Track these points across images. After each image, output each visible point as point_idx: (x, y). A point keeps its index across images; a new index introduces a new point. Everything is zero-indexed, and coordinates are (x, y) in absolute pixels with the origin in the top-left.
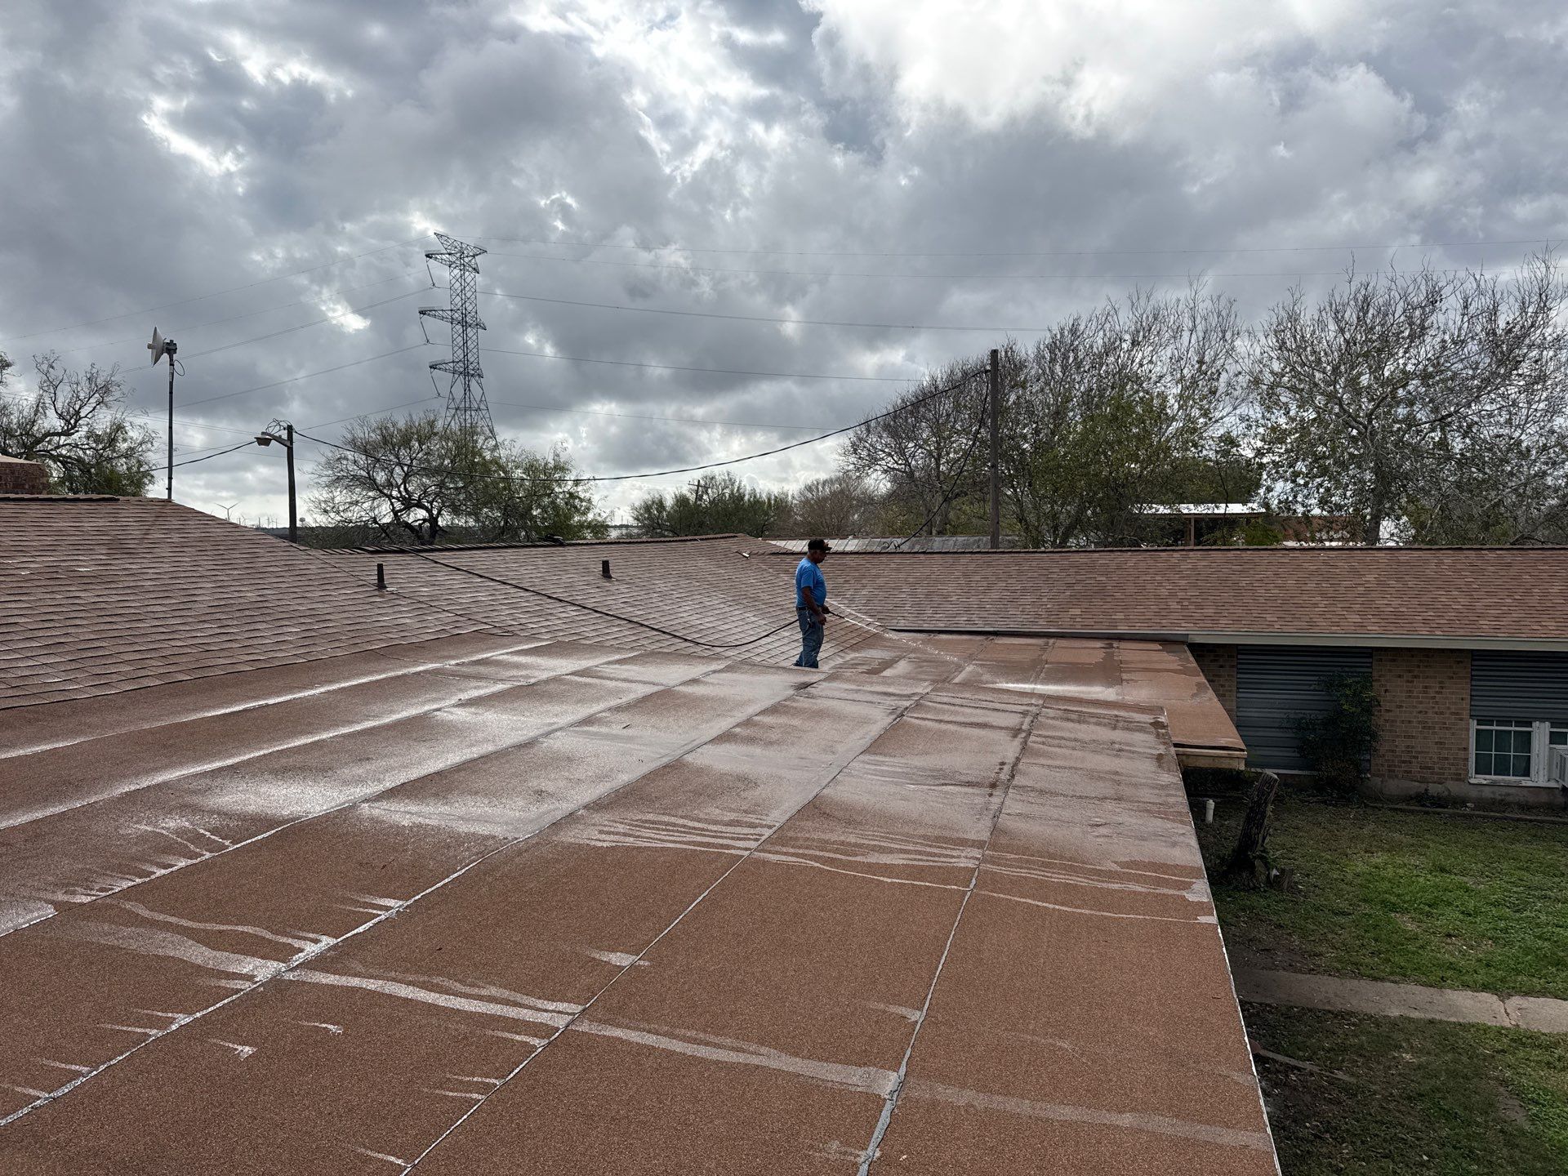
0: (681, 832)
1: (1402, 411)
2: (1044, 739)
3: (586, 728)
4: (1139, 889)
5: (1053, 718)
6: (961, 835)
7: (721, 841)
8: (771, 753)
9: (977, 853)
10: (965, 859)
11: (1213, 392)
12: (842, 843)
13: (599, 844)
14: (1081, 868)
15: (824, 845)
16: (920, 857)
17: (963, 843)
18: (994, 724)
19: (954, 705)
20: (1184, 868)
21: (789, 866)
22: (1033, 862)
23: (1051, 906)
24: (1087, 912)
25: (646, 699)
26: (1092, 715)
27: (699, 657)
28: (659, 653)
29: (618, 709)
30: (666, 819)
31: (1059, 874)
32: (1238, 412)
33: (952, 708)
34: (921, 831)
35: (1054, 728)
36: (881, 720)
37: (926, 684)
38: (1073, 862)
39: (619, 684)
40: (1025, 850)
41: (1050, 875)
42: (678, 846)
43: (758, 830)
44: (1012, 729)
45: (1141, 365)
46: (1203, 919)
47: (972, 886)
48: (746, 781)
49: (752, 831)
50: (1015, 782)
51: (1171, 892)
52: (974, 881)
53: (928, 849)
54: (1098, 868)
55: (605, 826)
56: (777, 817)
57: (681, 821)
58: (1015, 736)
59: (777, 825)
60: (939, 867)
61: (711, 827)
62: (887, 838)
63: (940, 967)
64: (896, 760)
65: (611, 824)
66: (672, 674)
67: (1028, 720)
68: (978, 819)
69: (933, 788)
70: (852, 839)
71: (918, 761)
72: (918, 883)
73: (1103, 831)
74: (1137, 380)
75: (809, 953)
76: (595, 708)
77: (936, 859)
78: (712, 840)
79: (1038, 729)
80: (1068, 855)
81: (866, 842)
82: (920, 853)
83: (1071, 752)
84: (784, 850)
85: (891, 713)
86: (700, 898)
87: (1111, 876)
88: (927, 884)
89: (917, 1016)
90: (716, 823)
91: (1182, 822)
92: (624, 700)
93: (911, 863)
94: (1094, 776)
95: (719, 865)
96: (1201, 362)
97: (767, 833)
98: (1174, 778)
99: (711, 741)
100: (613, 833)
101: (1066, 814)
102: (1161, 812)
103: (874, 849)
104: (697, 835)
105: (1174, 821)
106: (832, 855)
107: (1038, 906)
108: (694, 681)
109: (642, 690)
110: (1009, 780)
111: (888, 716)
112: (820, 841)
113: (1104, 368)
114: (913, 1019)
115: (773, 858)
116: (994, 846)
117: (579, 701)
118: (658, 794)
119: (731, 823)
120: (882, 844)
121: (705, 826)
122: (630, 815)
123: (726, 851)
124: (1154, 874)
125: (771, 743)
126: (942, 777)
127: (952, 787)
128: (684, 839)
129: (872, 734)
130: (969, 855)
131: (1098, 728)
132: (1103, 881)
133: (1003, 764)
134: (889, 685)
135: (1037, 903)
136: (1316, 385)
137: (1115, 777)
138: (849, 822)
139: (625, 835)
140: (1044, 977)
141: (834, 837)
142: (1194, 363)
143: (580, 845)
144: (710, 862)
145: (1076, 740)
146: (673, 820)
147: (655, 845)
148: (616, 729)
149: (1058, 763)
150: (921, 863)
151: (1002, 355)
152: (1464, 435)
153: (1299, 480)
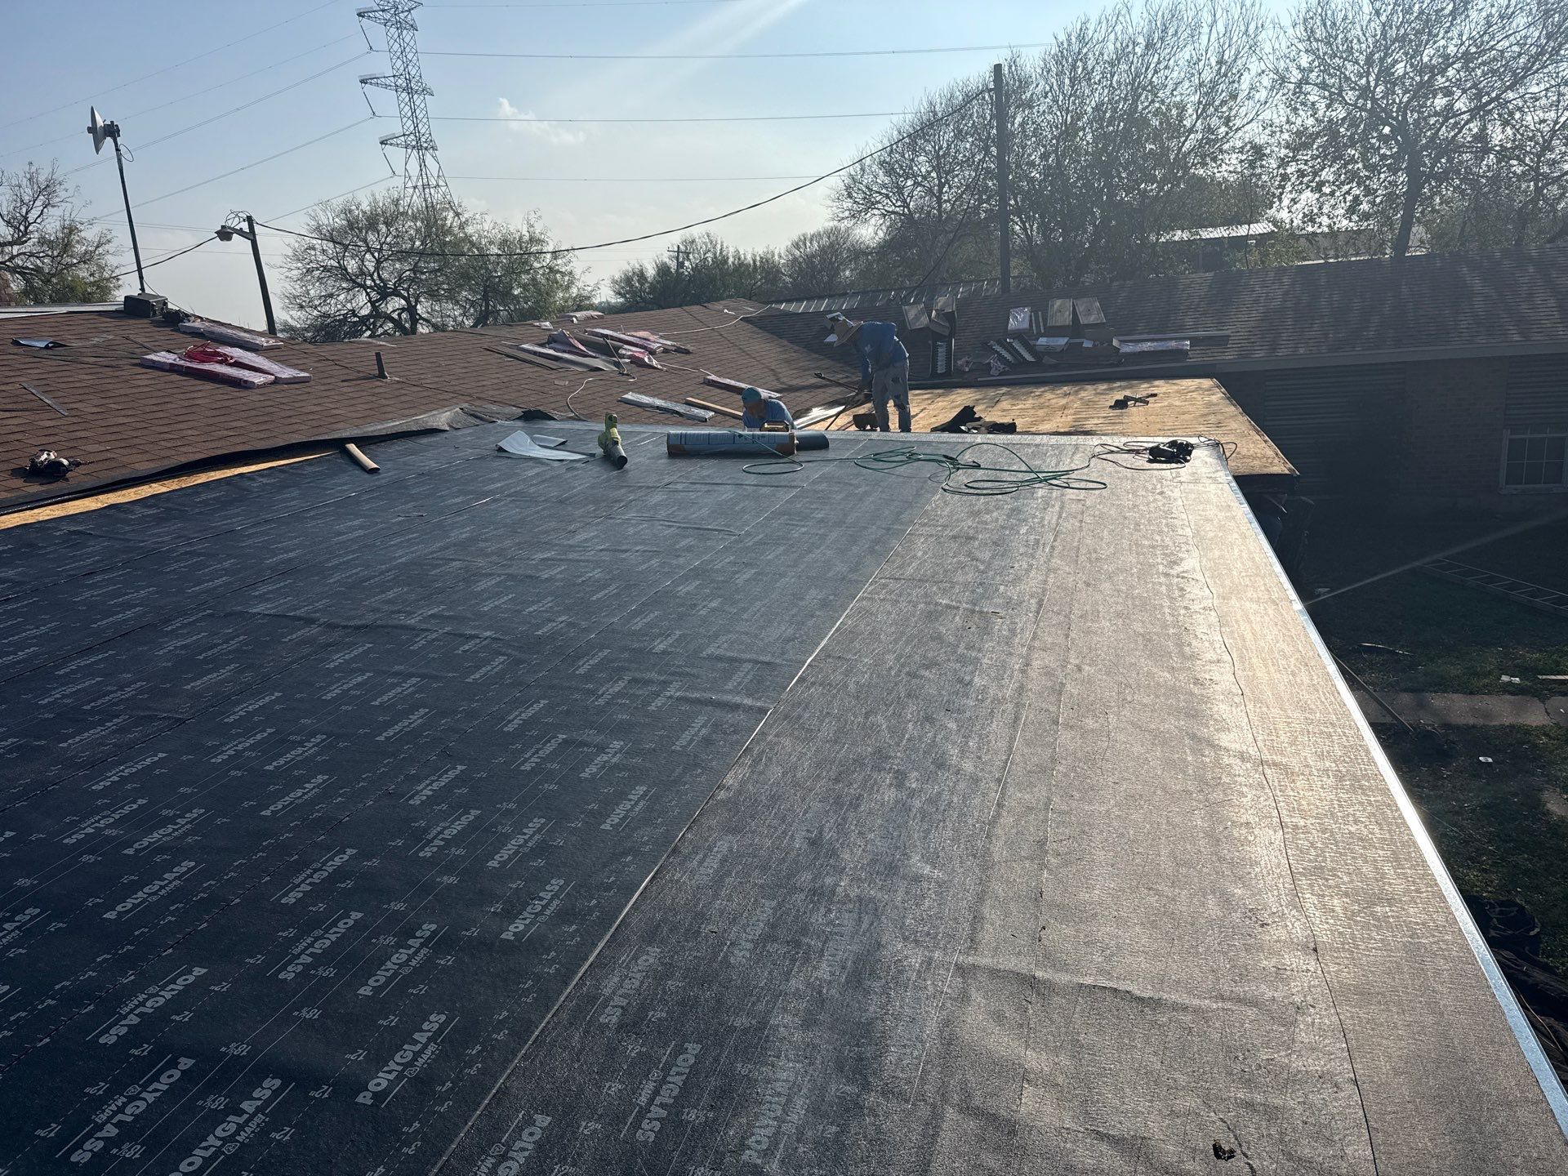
1: (1439, 102)
11: (1234, 97)
45: (1156, 72)
74: (1154, 90)
96: (1220, 62)
113: (1116, 78)
136: (1347, 79)
142: (1214, 64)
151: (1006, 70)
152: (1506, 123)
153: (1326, 189)
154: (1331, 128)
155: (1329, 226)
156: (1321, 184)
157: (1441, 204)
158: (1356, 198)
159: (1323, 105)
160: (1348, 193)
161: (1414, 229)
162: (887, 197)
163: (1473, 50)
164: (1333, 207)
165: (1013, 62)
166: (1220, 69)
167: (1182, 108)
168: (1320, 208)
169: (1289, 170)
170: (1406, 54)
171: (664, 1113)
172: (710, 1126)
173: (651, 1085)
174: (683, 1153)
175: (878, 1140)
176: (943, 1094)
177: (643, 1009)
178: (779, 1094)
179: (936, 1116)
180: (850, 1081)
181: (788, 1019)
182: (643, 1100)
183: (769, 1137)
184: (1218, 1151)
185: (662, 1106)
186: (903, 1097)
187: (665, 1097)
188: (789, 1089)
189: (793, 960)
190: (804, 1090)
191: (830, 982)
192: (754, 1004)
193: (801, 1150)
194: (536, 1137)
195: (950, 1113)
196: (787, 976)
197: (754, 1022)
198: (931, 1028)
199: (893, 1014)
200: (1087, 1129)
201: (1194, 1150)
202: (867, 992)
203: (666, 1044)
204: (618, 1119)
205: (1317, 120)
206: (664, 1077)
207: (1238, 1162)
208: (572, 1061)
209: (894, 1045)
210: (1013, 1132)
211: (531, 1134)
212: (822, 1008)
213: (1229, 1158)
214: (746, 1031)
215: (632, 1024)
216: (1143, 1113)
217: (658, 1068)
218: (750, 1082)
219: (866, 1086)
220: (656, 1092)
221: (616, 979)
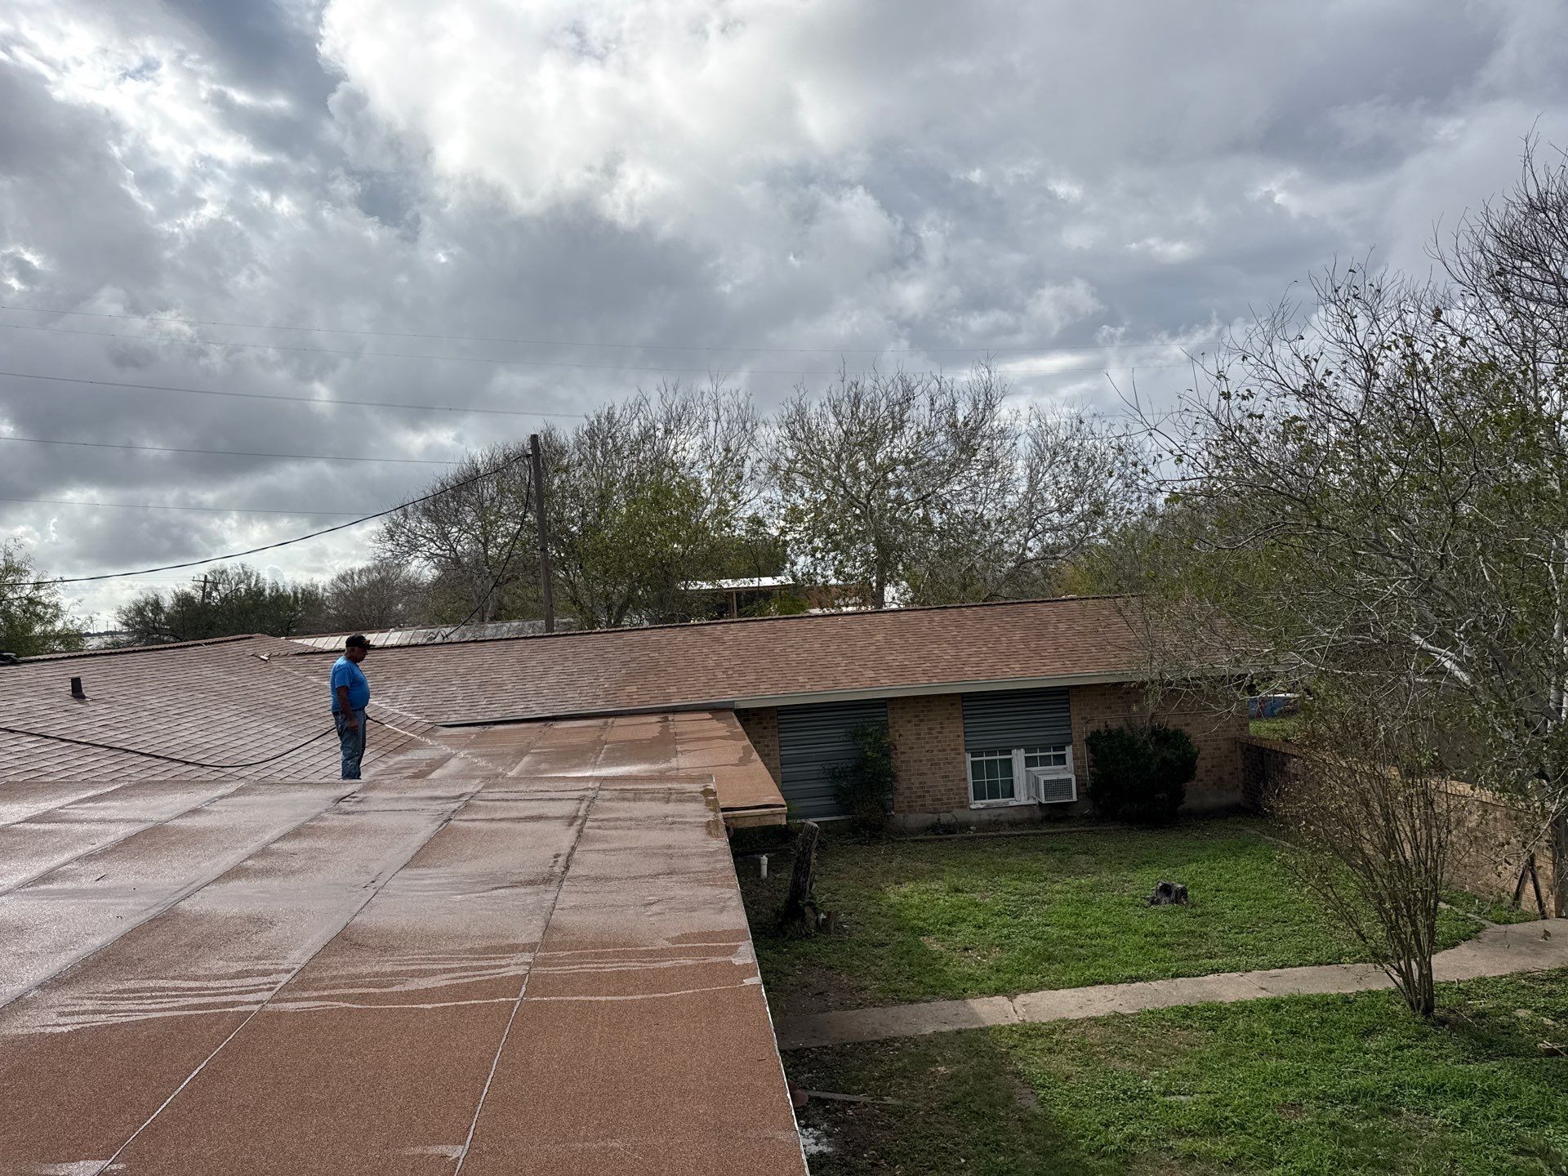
0: (172, 996)
1: (893, 492)
2: (600, 823)
3: (43, 887)
4: (690, 962)
5: (610, 800)
6: (511, 941)
7: (224, 999)
8: (293, 882)
9: (527, 957)
10: (514, 966)
11: (740, 477)
12: (376, 974)
13: (58, 1030)
14: (633, 952)
15: (354, 980)
16: (465, 974)
17: (513, 949)
18: (550, 815)
19: (507, 800)
20: (731, 932)
21: (310, 1013)
22: (587, 956)
23: (604, 999)
24: (640, 997)
25: (128, 840)
26: (646, 791)
27: (202, 782)
28: (149, 782)
29: (90, 857)
30: (152, 984)
31: (612, 963)
32: (762, 494)
33: (505, 804)
34: (468, 946)
35: (611, 810)
36: (424, 828)
37: (477, 781)
38: (625, 948)
39: (93, 827)
40: (579, 944)
41: (602, 965)
42: (167, 1014)
43: (273, 978)
44: (568, 817)
45: (675, 453)
46: (747, 982)
47: (521, 995)
48: (259, 922)
49: (266, 980)
50: (569, 873)
51: (719, 959)
52: (524, 989)
53: (475, 963)
54: (650, 948)
55: (66, 1006)
56: (297, 958)
57: (171, 984)
58: (571, 824)
59: (298, 967)
60: (487, 981)
61: (211, 984)
62: (429, 959)
63: (486, 1090)
64: (440, 870)
65: (75, 1002)
66: (166, 806)
67: (584, 805)
68: (530, 920)
69: (481, 894)
70: (388, 968)
71: (465, 868)
72: (463, 1003)
73: (655, 908)
74: (673, 466)
75: (333, 1108)
76: (59, 859)
77: (484, 972)
78: (211, 1000)
79: (594, 814)
80: (621, 940)
81: (404, 968)
82: (465, 969)
83: (626, 832)
84: (306, 995)
85: (435, 820)
86: (195, 1073)
87: (662, 954)
88: (473, 1002)
89: (458, 1152)
90: (217, 978)
91: (729, 886)
92: (99, 844)
93: (455, 982)
94: (648, 853)
95: (221, 1027)
96: (727, 450)
97: (286, 977)
98: (722, 843)
99: (216, 880)
100: (78, 1013)
101: (620, 898)
102: (710, 879)
103: (413, 974)
104: (192, 996)
105: (722, 886)
106: (365, 991)
107: (590, 1002)
108: (195, 812)
109: (123, 831)
110: (563, 873)
111: (432, 823)
112: (349, 976)
113: (642, 454)
114: (455, 1156)
115: (290, 1006)
116: (546, 946)
117: (39, 854)
118: (141, 956)
119: (238, 975)
120: (423, 967)
121: (204, 984)
122: (102, 987)
123: (231, 1010)
124: (704, 944)
125: (293, 873)
126: (494, 881)
127: (502, 891)
128: (176, 1005)
129: (413, 845)
130: (521, 960)
131: (653, 803)
132: (655, 962)
133: (557, 856)
134: (436, 787)
135: (589, 998)
136: (824, 470)
137: (668, 852)
138: (386, 949)
139: (94, 1012)
140: (595, 1077)
141: (364, 969)
142: (721, 450)
143: (29, 1036)
144: (209, 1027)
145: (631, 819)
146: (162, 983)
147: (134, 1018)
148: (86, 883)
149: (613, 846)
150: (466, 980)
151: (542, 440)
154: (817, 507)
159: (808, 489)
160: (835, 558)
165: (549, 433)
166: (727, 455)
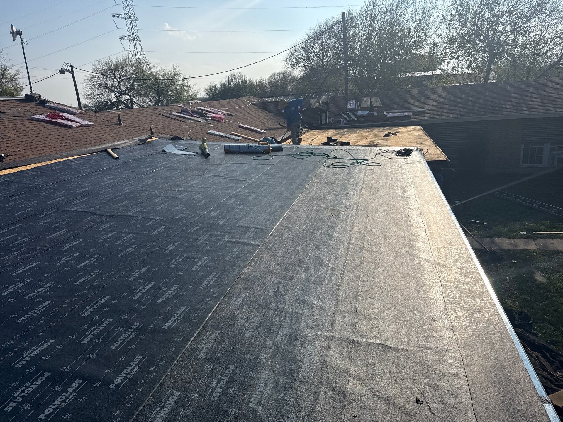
11: (428, 25)
74: (399, 22)
151: (347, 14)
152: (523, 35)
153: (460, 59)
154: (462, 36)
155: (461, 72)
156: (459, 56)
157: (501, 64)
158: (471, 62)
159: (459, 28)
160: (468, 60)
161: (491, 73)
162: (304, 60)
163: (512, 9)
164: (463, 65)
165: (350, 11)
166: (423, 15)
167: (409, 29)
168: (458, 65)
169: (447, 51)
170: (489, 10)
171: (221, 390)
172: (238, 395)
173: (216, 380)
174: (228, 404)
175: (297, 399)
176: (321, 382)
177: (214, 353)
178: (262, 383)
179: (318, 390)
180: (288, 378)
181: (266, 356)
182: (213, 385)
183: (258, 398)
184: (417, 401)
185: (220, 388)
186: (306, 383)
187: (221, 384)
188: (266, 381)
189: (268, 335)
190: (271, 381)
191: (281, 342)
192: (254, 351)
193: (270, 403)
194: (175, 399)
195: (323, 389)
196: (266, 340)
197: (253, 357)
198: (317, 359)
199: (303, 354)
200: (372, 394)
201: (409, 401)
202: (294, 346)
203: (222, 366)
204: (204, 392)
205: (457, 34)
206: (221, 377)
207: (425, 405)
208: (188, 372)
209: (304, 365)
210: (345, 395)
211: (173, 398)
212: (278, 352)
213: (421, 403)
214: (251, 360)
215: (210, 358)
216: (391, 388)
217: (219, 374)
218: (252, 378)
219: (293, 380)
220: (218, 383)
221: (204, 342)
